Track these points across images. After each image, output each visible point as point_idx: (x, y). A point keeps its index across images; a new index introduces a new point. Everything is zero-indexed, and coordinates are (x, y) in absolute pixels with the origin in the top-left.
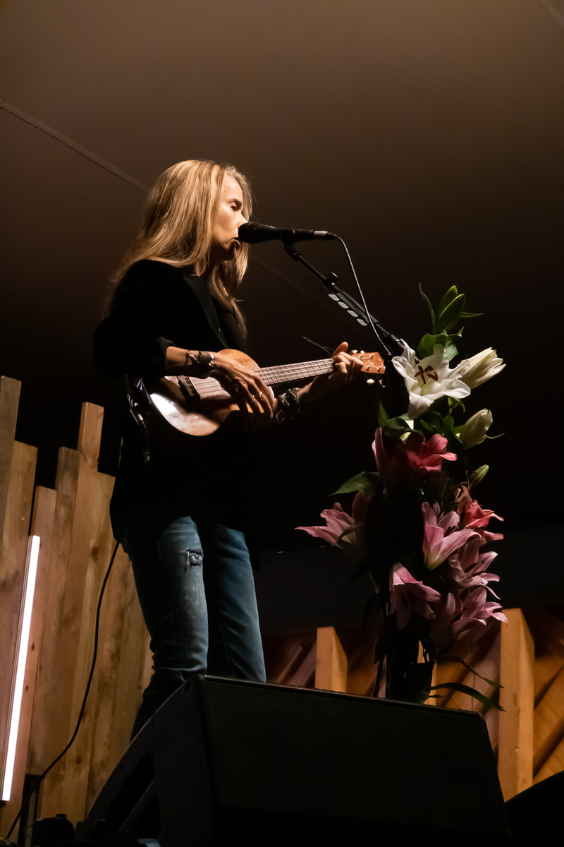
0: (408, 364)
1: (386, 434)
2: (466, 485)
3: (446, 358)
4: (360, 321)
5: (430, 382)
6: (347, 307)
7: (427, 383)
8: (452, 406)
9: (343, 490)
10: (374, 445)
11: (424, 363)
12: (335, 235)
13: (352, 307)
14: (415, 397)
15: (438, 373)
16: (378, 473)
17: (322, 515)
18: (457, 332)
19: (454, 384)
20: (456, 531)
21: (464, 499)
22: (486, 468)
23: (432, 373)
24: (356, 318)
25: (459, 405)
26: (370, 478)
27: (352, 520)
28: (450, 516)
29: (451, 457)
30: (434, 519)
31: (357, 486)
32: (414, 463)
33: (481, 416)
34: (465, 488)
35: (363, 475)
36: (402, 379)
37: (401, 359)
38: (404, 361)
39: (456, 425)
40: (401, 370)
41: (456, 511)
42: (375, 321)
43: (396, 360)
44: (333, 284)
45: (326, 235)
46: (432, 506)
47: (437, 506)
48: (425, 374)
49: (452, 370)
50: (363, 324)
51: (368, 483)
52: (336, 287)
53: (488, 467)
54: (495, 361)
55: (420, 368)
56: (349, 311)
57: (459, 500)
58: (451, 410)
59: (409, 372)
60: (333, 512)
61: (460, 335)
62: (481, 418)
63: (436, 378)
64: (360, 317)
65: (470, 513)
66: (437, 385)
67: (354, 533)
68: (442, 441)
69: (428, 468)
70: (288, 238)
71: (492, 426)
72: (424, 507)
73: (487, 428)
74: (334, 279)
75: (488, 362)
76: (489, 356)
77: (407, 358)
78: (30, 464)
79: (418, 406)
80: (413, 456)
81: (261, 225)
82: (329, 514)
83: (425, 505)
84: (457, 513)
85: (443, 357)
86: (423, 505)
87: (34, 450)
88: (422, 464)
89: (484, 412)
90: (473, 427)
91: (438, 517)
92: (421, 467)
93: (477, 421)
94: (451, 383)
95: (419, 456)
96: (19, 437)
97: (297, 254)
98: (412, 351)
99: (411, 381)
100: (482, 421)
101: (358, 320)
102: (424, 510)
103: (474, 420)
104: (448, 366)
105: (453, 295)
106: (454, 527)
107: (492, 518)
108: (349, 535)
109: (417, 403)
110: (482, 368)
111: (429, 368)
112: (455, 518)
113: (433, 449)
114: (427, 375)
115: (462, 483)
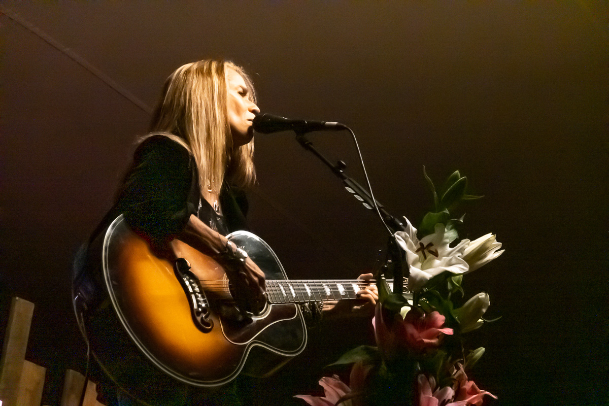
0: (410, 240)
1: (386, 306)
2: (462, 362)
3: (447, 238)
4: (365, 204)
5: (431, 260)
6: (353, 192)
7: (428, 258)
8: (451, 290)
9: (343, 361)
10: (374, 320)
11: (426, 240)
12: (345, 126)
13: (358, 192)
14: (415, 270)
15: (439, 252)
16: (376, 348)
17: (321, 383)
18: (459, 217)
19: (454, 261)
20: (451, 402)
21: (461, 376)
22: (481, 350)
23: (432, 249)
24: (362, 202)
25: (458, 290)
26: (369, 351)
27: (349, 390)
28: (445, 391)
29: (449, 331)
30: (430, 391)
31: (356, 358)
32: (412, 335)
33: (479, 298)
34: (461, 366)
35: (362, 349)
36: (404, 252)
37: (403, 234)
38: (406, 236)
39: (455, 308)
40: (403, 244)
41: (451, 387)
42: (380, 206)
43: (398, 234)
44: (341, 171)
45: (337, 125)
46: (428, 379)
47: (433, 380)
48: (426, 251)
49: (451, 249)
50: (368, 207)
51: (367, 356)
52: (344, 174)
53: (484, 349)
54: (494, 245)
55: (421, 244)
56: (355, 195)
57: (455, 377)
58: (450, 294)
59: (410, 247)
60: (331, 380)
61: (462, 221)
62: (479, 300)
63: (436, 254)
64: (366, 201)
65: (465, 389)
66: (437, 262)
67: (350, 400)
68: (440, 318)
69: (426, 341)
70: (301, 128)
71: (489, 309)
72: (420, 379)
73: (484, 311)
74: (342, 167)
75: (488, 245)
76: (489, 240)
77: (409, 234)
78: (38, 384)
79: (418, 279)
80: (411, 330)
81: (275, 116)
82: (327, 382)
83: (422, 378)
84: (452, 389)
85: (443, 235)
86: (419, 377)
87: (43, 370)
88: (420, 337)
89: (482, 295)
90: (471, 309)
91: (434, 391)
92: (418, 340)
93: (475, 302)
94: (451, 260)
95: (417, 329)
96: (29, 357)
97: (308, 144)
98: (414, 229)
99: (412, 256)
100: (480, 303)
101: (364, 204)
102: (420, 381)
103: (472, 303)
104: (448, 245)
105: (456, 178)
106: (449, 400)
107: (486, 395)
108: (345, 402)
109: (417, 276)
110: (482, 251)
111: (431, 245)
112: (450, 392)
113: (431, 323)
114: (428, 252)
115: (459, 360)
